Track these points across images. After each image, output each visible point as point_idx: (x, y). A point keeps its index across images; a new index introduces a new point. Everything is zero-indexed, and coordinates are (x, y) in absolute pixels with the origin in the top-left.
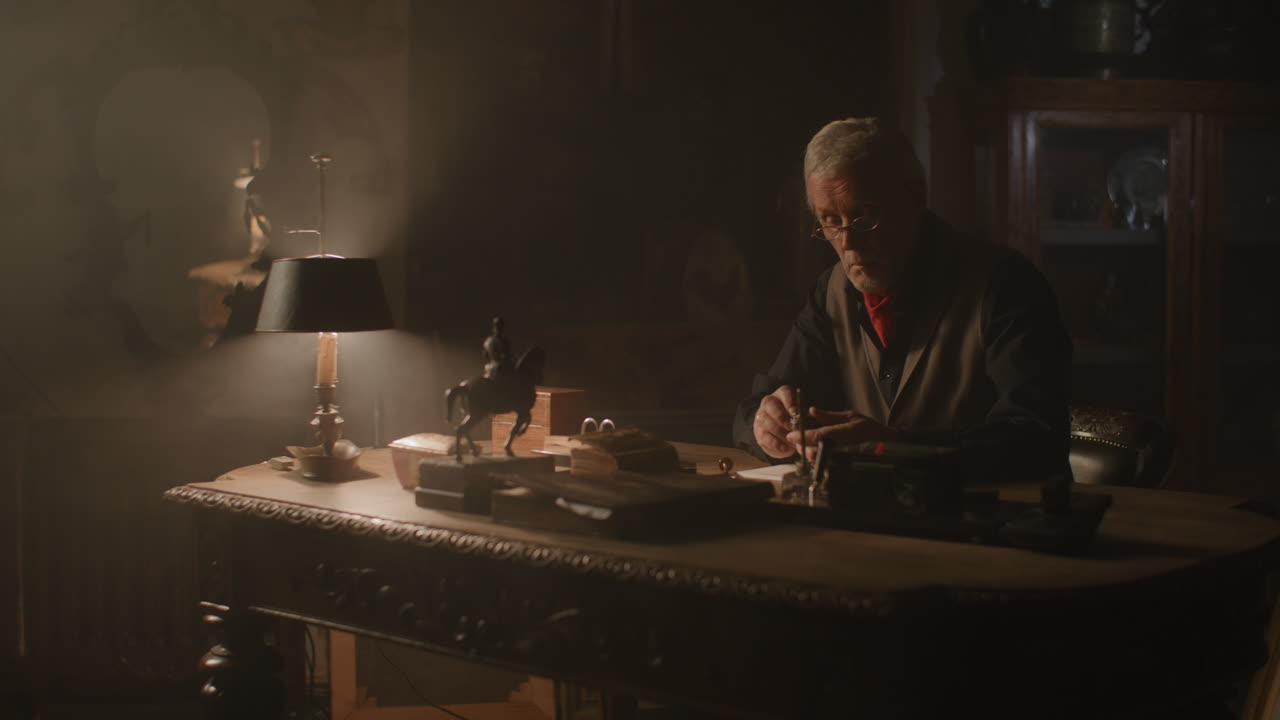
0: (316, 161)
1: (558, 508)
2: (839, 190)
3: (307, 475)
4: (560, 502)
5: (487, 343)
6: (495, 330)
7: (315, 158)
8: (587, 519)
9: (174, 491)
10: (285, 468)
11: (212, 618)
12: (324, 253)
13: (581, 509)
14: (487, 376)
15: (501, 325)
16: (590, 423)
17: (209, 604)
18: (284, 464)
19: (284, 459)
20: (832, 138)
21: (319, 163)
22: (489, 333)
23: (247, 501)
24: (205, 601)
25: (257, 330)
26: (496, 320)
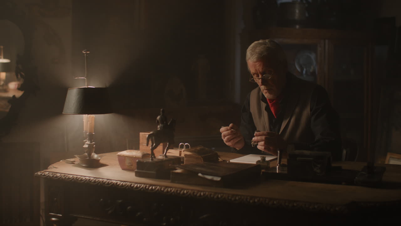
0: (85, 53)
1: (200, 177)
2: (257, 66)
3: (84, 165)
4: (200, 175)
5: (158, 118)
6: (161, 113)
7: (84, 52)
8: (212, 181)
9: (39, 173)
10: (73, 163)
11: (53, 219)
12: (87, 86)
13: (209, 177)
14: (159, 129)
15: (163, 111)
16: (181, 145)
17: (53, 214)
18: (72, 161)
19: (72, 160)
20: (255, 47)
21: (86, 53)
22: (159, 114)
23: (58, 175)
24: (51, 213)
25: (63, 113)
26: (161, 110)
